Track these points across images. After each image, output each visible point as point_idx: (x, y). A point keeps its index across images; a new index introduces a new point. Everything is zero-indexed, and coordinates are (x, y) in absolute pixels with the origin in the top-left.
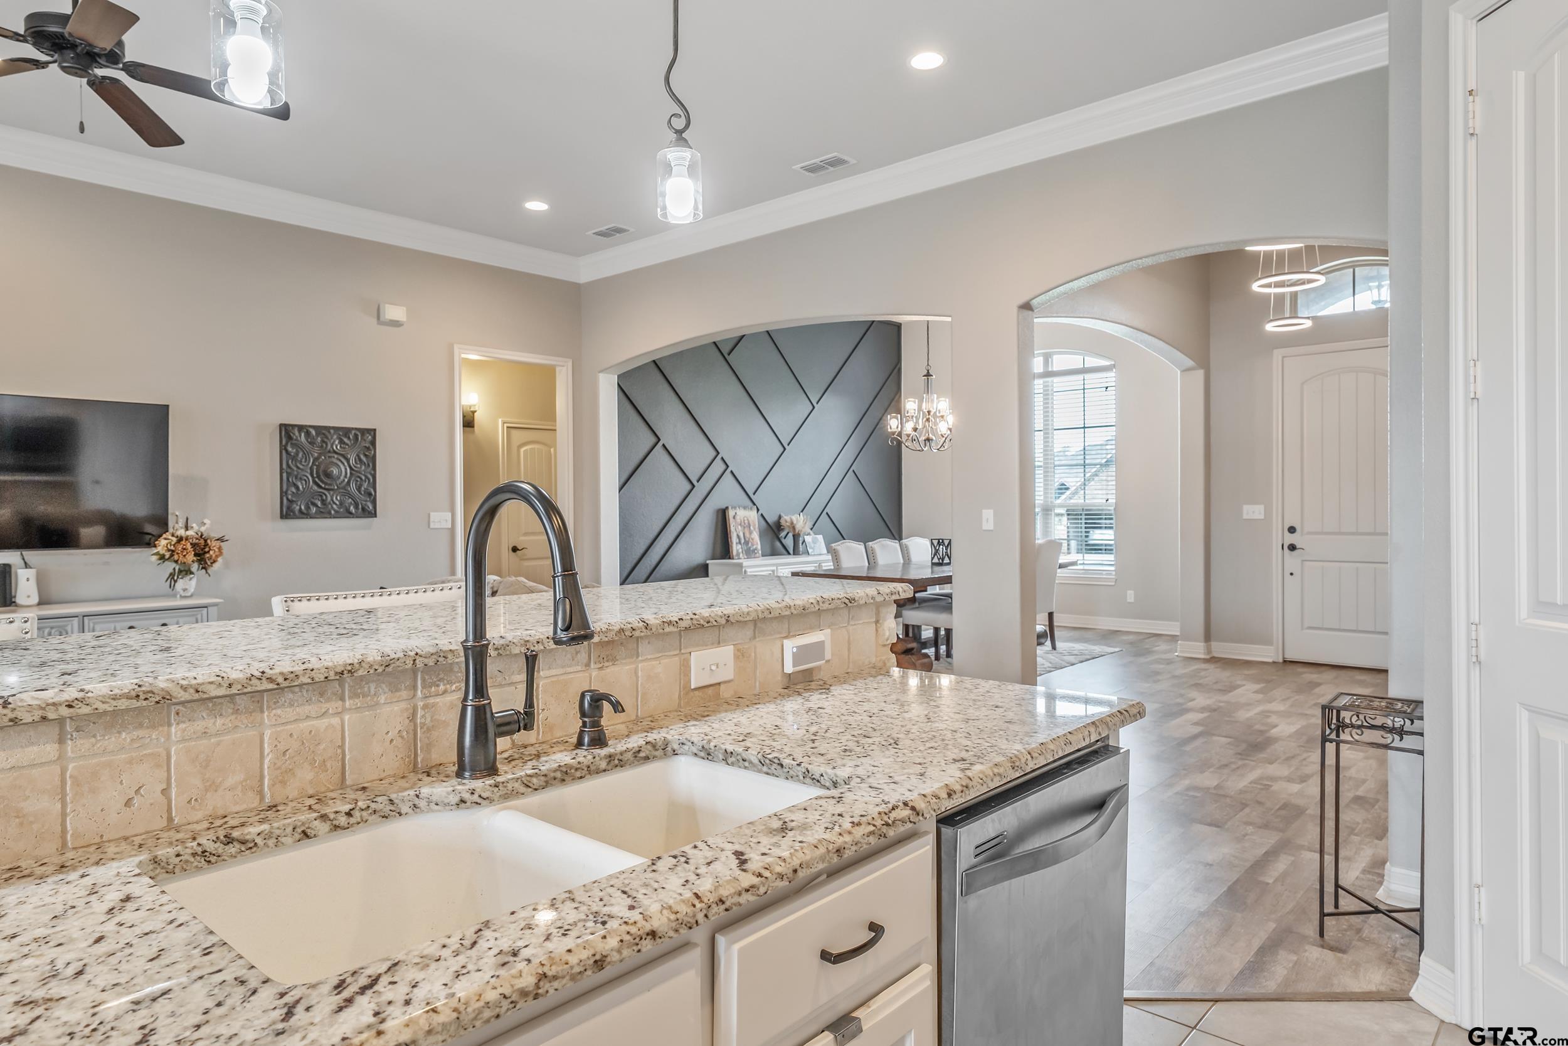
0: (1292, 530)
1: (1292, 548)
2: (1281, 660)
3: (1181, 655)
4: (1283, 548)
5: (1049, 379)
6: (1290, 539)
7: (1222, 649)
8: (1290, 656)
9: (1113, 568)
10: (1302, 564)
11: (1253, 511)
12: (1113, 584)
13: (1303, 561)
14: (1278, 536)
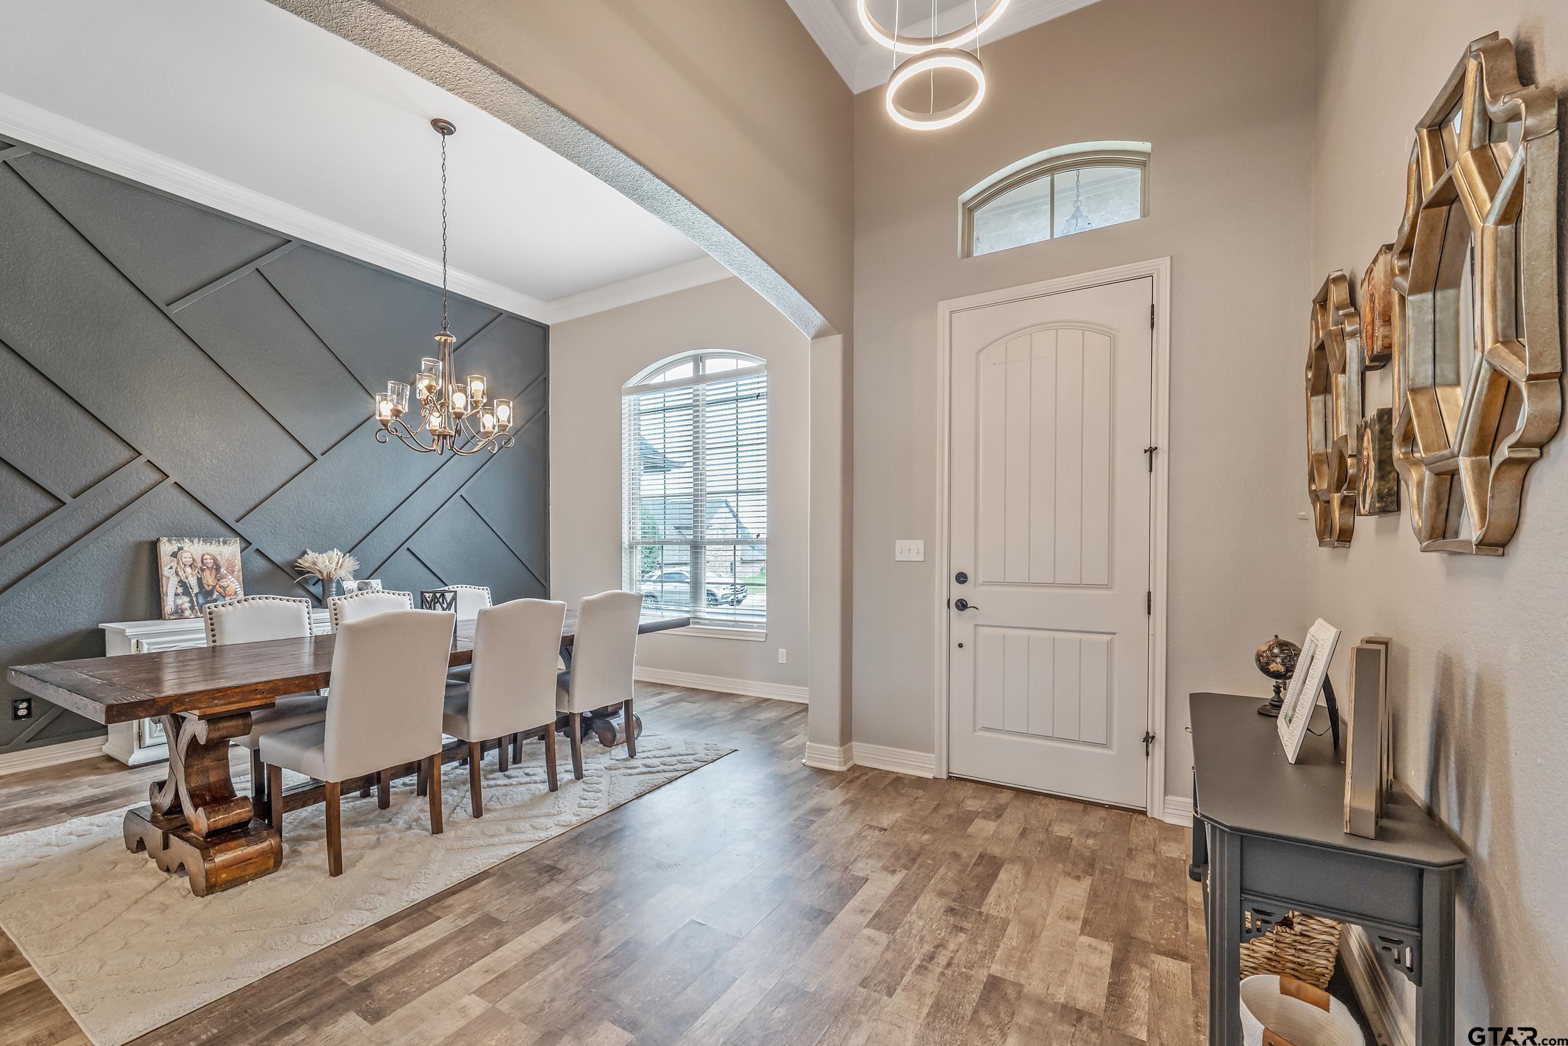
0: (962, 578)
1: (962, 605)
2: (945, 777)
3: (808, 763)
4: (949, 606)
5: (700, 387)
6: (959, 592)
7: (867, 755)
8: (958, 770)
9: (764, 620)
10: (975, 628)
11: (909, 550)
12: (764, 640)
13: (976, 625)
14: (942, 589)
